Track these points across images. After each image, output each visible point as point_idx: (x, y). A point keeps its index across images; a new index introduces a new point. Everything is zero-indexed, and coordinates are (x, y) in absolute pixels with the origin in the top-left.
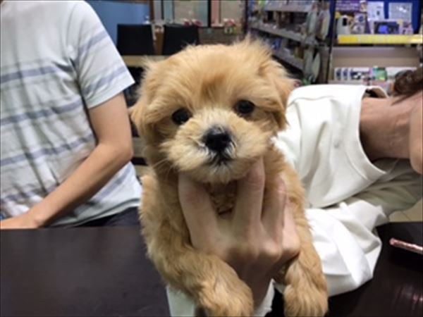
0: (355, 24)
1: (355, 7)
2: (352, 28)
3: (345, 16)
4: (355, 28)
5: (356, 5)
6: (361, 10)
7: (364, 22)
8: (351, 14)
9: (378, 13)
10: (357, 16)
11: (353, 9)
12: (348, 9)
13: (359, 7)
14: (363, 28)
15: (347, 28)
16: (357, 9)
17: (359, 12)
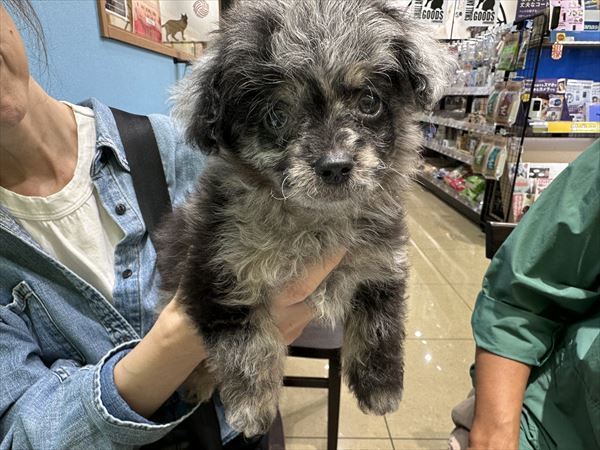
0: (549, 109)
1: (551, 88)
2: (546, 113)
3: (538, 99)
4: (549, 113)
5: (553, 84)
6: (558, 92)
7: (561, 106)
8: (546, 96)
9: (585, 95)
10: (553, 99)
11: (548, 89)
12: (542, 90)
13: (555, 88)
14: (558, 113)
15: (539, 113)
16: (553, 90)
17: (555, 94)
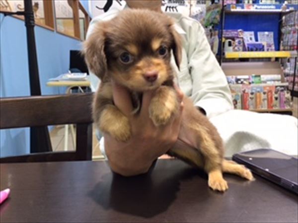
0: (236, 46)
1: (235, 34)
2: (234, 48)
3: (230, 40)
5: (236, 33)
6: (239, 36)
7: (242, 44)
8: (233, 39)
9: (251, 39)
10: (237, 41)
11: (234, 35)
12: (230, 35)
13: (237, 34)
14: (241, 48)
15: (231, 48)
16: (236, 36)
17: (238, 37)
